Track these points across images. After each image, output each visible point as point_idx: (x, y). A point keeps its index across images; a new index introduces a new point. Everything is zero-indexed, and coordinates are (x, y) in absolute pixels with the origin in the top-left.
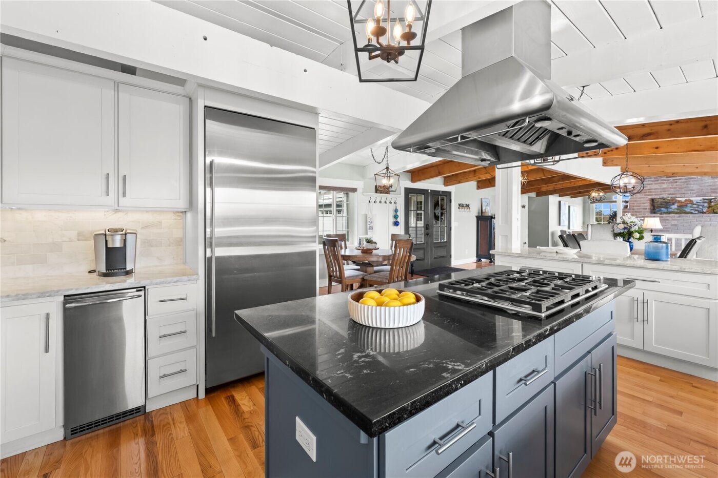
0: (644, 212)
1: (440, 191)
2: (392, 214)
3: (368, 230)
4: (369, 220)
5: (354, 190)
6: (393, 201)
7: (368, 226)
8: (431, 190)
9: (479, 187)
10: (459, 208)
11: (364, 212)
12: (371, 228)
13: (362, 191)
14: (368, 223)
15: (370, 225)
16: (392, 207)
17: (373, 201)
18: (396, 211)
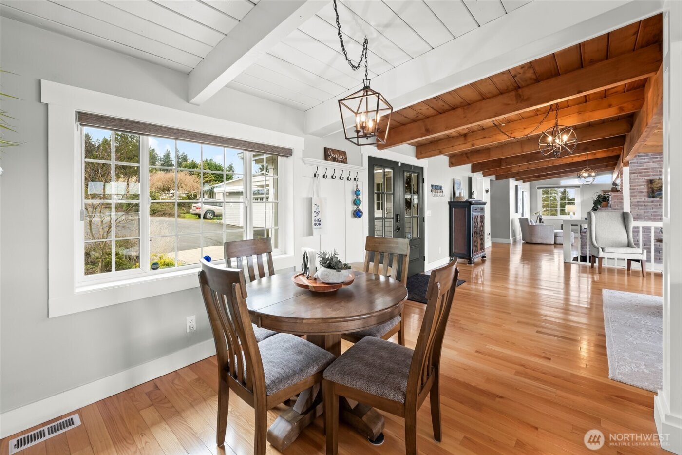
0: (641, 196)
1: (412, 166)
2: (351, 198)
3: (314, 227)
4: (314, 208)
5: (287, 153)
6: (352, 177)
7: (313, 219)
8: (402, 164)
9: (452, 164)
10: (432, 191)
11: (305, 194)
12: (319, 223)
13: (302, 156)
14: (314, 214)
15: (317, 218)
16: (351, 185)
17: (321, 173)
18: (357, 193)
